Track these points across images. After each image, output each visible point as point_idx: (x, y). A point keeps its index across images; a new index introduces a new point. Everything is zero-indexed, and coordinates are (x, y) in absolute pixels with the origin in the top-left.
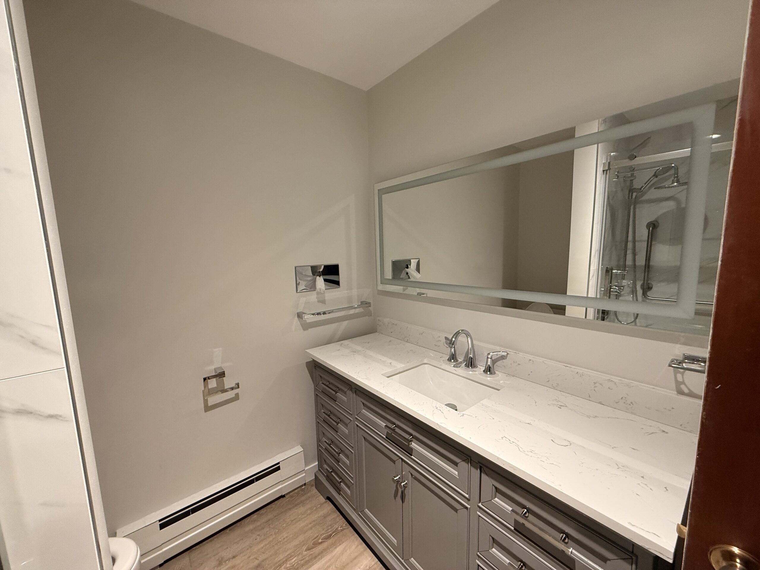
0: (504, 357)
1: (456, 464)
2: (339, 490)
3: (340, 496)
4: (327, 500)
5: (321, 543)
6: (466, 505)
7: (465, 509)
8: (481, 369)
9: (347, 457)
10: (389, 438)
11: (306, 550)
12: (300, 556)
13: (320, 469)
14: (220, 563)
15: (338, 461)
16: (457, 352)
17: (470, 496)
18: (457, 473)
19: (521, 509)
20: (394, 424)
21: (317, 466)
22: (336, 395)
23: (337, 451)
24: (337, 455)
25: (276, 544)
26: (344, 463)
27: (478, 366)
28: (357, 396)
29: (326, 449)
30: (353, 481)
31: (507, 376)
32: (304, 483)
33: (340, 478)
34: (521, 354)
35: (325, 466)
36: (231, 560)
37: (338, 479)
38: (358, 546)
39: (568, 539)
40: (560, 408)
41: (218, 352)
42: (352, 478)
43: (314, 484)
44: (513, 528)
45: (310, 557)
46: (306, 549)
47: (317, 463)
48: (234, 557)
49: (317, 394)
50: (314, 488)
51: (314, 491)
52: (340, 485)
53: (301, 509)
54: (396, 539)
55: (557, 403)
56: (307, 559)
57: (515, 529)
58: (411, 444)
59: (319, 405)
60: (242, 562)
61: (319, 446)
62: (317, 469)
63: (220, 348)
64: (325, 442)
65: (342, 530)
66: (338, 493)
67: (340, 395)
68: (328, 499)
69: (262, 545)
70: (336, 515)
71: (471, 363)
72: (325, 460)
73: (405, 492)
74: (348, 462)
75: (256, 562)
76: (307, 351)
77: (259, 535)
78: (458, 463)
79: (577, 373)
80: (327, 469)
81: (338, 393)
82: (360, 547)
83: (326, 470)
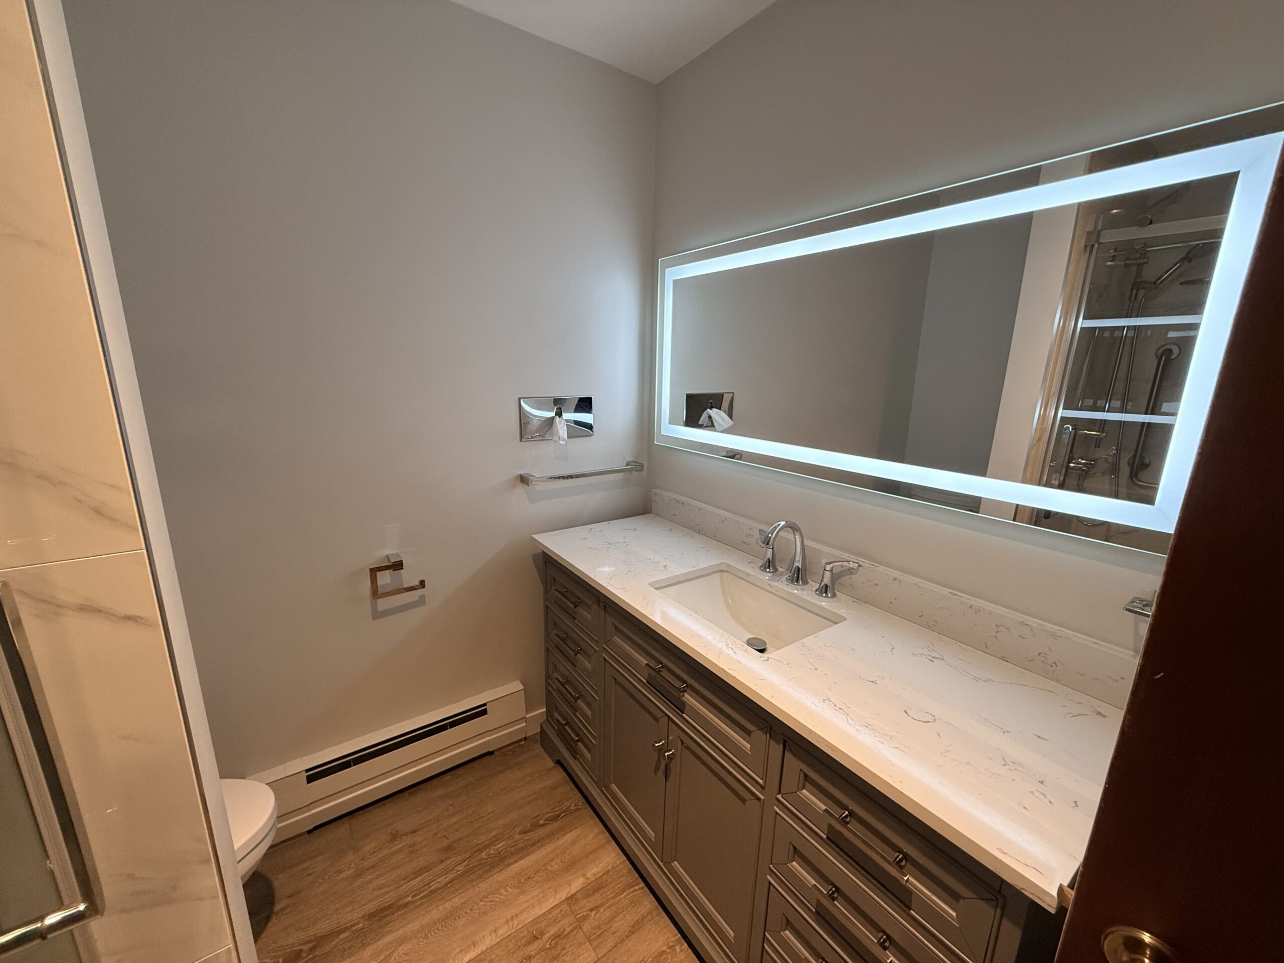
0: (853, 571)
1: (748, 733)
3: (576, 761)
4: (557, 765)
5: (544, 824)
6: (760, 795)
7: (756, 801)
8: (812, 587)
9: (589, 705)
10: (651, 683)
12: (510, 841)
13: (549, 718)
14: (394, 837)
15: (575, 710)
16: (777, 556)
17: (765, 782)
18: (749, 746)
19: (840, 810)
20: (661, 664)
21: (545, 714)
22: (576, 609)
23: (574, 694)
24: (573, 701)
25: (476, 820)
26: (584, 714)
27: (809, 581)
28: (607, 614)
29: (558, 690)
30: (595, 741)
31: (854, 601)
32: (524, 736)
33: (578, 735)
34: (881, 568)
35: (556, 715)
36: (409, 835)
37: (574, 736)
38: (597, 835)
39: (906, 861)
40: (932, 661)
41: (393, 530)
42: (594, 737)
43: (539, 740)
44: (824, 836)
45: (526, 843)
46: (519, 832)
47: (544, 710)
48: (414, 832)
49: (547, 606)
50: (538, 745)
51: (538, 749)
52: (576, 745)
53: (517, 774)
54: (653, 832)
55: (929, 653)
56: (520, 845)
57: (827, 837)
58: (683, 696)
59: (550, 623)
60: (425, 839)
61: (548, 684)
62: (545, 717)
63: (397, 525)
64: (557, 679)
65: (576, 811)
66: (573, 756)
67: (582, 610)
68: (559, 763)
69: (455, 820)
70: (569, 788)
71: (798, 576)
72: (556, 707)
73: (671, 766)
74: (589, 713)
75: (446, 843)
76: (534, 536)
77: (451, 805)
78: (751, 732)
79: (971, 606)
80: (558, 720)
81: (578, 607)
82: (601, 836)
83: (556, 721)
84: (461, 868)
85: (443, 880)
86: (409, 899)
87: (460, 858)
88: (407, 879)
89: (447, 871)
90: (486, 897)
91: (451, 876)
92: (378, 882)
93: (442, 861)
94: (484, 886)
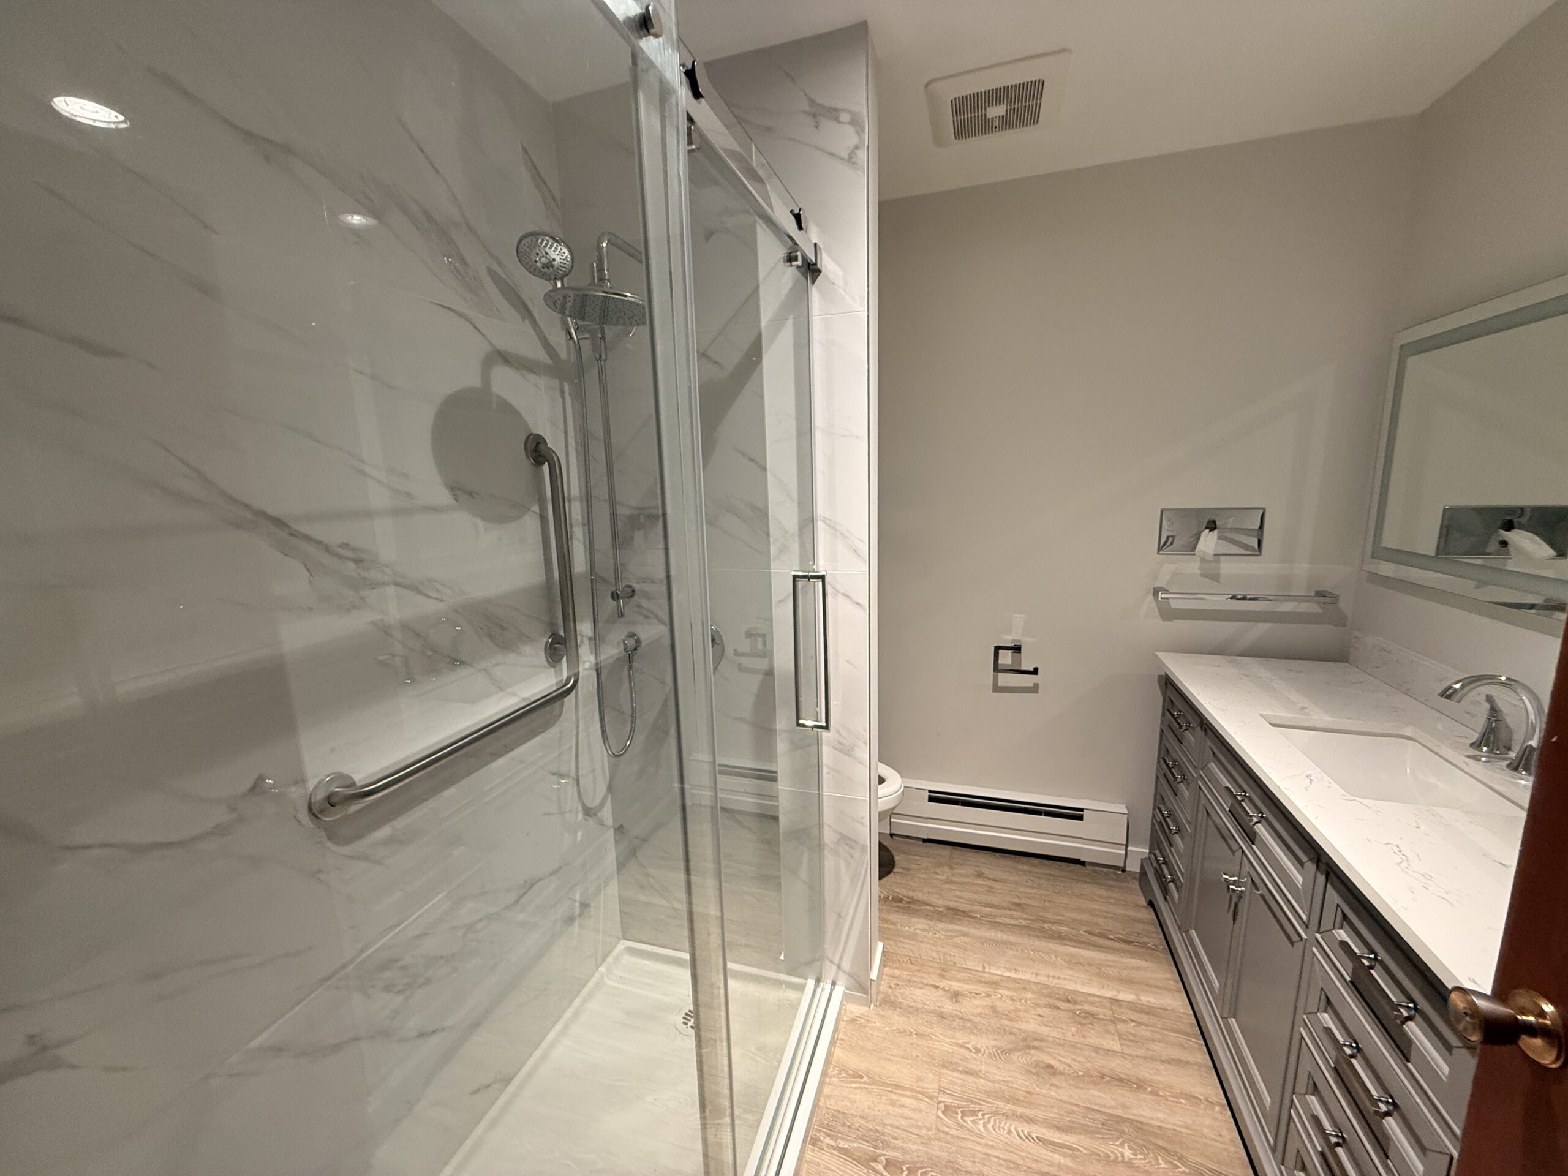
1: (1302, 864)
2: (1165, 892)
3: (1166, 904)
4: (1149, 906)
5: (1112, 939)
6: (1302, 933)
7: (1299, 939)
9: (1183, 840)
10: (1233, 813)
11: (1085, 932)
12: (1074, 932)
13: (1150, 857)
14: (979, 875)
15: (1171, 845)
18: (1299, 878)
20: (1242, 792)
22: (1184, 734)
23: (1173, 828)
24: (1171, 836)
25: (1049, 901)
26: (1178, 850)
28: (1207, 738)
29: (1161, 825)
32: (1122, 866)
33: (1171, 876)
35: (1157, 853)
36: (991, 880)
37: (1168, 877)
38: (1168, 979)
41: (1019, 619)
42: (1184, 877)
43: (1138, 878)
44: (1349, 980)
45: (1088, 941)
47: (1148, 850)
48: (995, 880)
49: (1162, 731)
50: (1136, 882)
51: (1136, 885)
52: (1169, 885)
53: (1103, 892)
54: (1218, 982)
56: (1083, 940)
57: (1352, 981)
58: (1257, 826)
59: (1162, 750)
60: (1002, 889)
61: (1153, 817)
62: (1147, 856)
63: (1023, 616)
64: (1161, 812)
65: (1153, 949)
66: (1164, 897)
67: (1190, 735)
68: (1151, 904)
69: (1032, 891)
70: (1154, 928)
72: (1158, 844)
73: (1240, 905)
74: (1182, 847)
75: (1017, 901)
76: (1159, 654)
78: (1305, 864)
80: (1157, 858)
81: (1185, 731)
82: (1171, 982)
83: (1155, 860)
84: (1024, 923)
85: (1007, 921)
86: (978, 916)
87: (1025, 916)
88: (980, 903)
89: (1012, 917)
90: (1038, 952)
91: (1013, 922)
92: (959, 894)
93: (1010, 910)
94: (1037, 943)
